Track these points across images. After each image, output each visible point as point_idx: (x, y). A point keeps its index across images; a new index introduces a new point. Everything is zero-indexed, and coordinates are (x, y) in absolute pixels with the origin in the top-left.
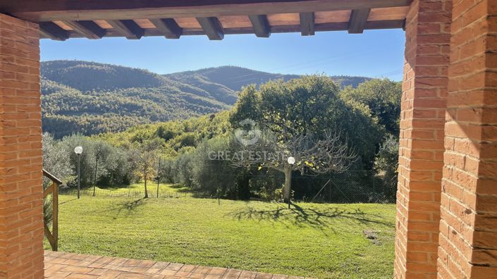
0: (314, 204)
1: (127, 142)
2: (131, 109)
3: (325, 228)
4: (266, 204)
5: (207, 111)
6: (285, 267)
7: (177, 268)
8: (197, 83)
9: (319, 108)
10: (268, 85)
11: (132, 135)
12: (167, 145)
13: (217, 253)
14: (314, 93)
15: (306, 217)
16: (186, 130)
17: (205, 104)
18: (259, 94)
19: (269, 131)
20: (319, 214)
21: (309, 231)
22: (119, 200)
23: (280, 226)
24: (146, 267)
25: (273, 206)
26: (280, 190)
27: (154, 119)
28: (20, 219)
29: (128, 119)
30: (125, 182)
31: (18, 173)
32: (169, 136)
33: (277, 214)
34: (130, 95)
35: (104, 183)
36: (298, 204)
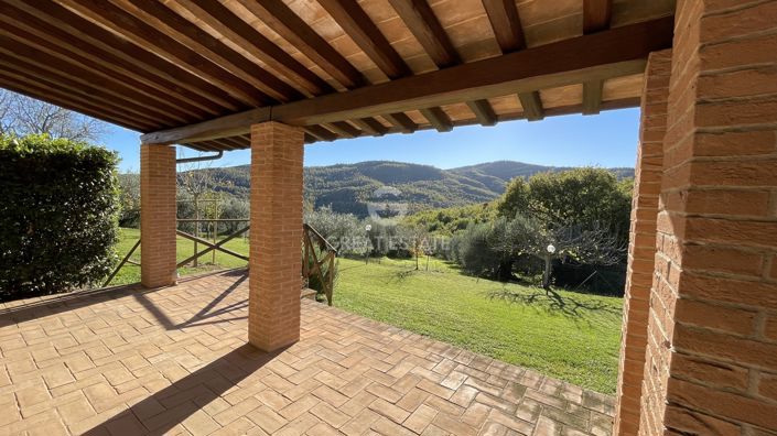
0: (576, 295)
1: (414, 223)
2: (419, 197)
3: (581, 320)
4: (524, 288)
5: (482, 200)
6: (523, 353)
7: (405, 335)
8: (474, 176)
9: (591, 199)
10: (537, 177)
11: (418, 218)
12: (445, 228)
13: (460, 327)
14: (586, 184)
15: (562, 305)
16: (462, 216)
17: (479, 193)
18: (527, 186)
19: (534, 219)
20: (578, 305)
21: (561, 320)
22: (394, 269)
23: (529, 311)
24: (381, 329)
25: (530, 290)
26: (541, 277)
27: (436, 206)
28: (282, 277)
29: (417, 205)
30: (408, 256)
31: (282, 242)
32: (447, 220)
33: (531, 299)
34: (419, 186)
35: (392, 255)
36: (558, 292)
